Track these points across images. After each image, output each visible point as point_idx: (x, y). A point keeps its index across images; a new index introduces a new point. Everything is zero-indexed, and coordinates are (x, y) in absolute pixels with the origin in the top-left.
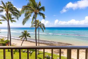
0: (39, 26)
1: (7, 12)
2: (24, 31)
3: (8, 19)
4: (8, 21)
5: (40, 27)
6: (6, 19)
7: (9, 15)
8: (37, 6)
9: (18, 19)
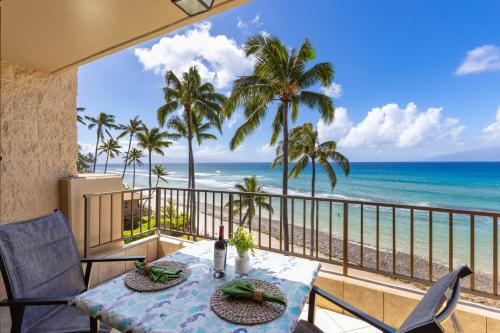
0: (313, 157)
1: (188, 109)
2: (246, 179)
3: (190, 132)
4: (190, 138)
5: (317, 160)
6: (184, 132)
7: (191, 116)
8: (291, 64)
9: (219, 127)
